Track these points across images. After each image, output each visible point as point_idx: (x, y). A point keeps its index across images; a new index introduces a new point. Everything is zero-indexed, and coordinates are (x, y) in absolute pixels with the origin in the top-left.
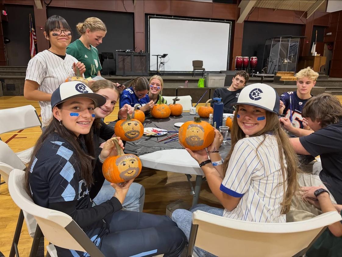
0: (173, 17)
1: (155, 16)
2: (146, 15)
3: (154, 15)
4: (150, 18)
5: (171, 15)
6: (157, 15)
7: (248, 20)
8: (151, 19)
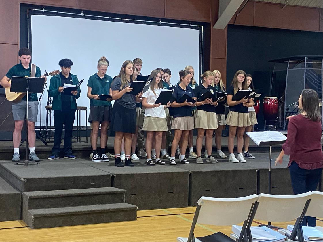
0: (82, 14)
1: (43, 10)
2: (24, 6)
3: (41, 7)
4: (32, 13)
5: (77, 8)
6: (47, 8)
7: (235, 24)
8: (33, 16)
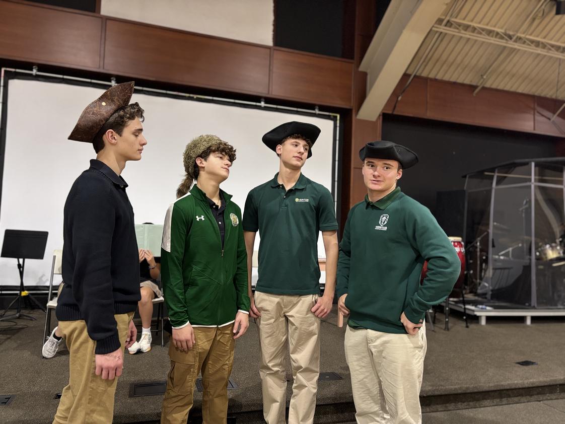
0: (113, 83)
4: (11, 76)
7: (395, 113)
